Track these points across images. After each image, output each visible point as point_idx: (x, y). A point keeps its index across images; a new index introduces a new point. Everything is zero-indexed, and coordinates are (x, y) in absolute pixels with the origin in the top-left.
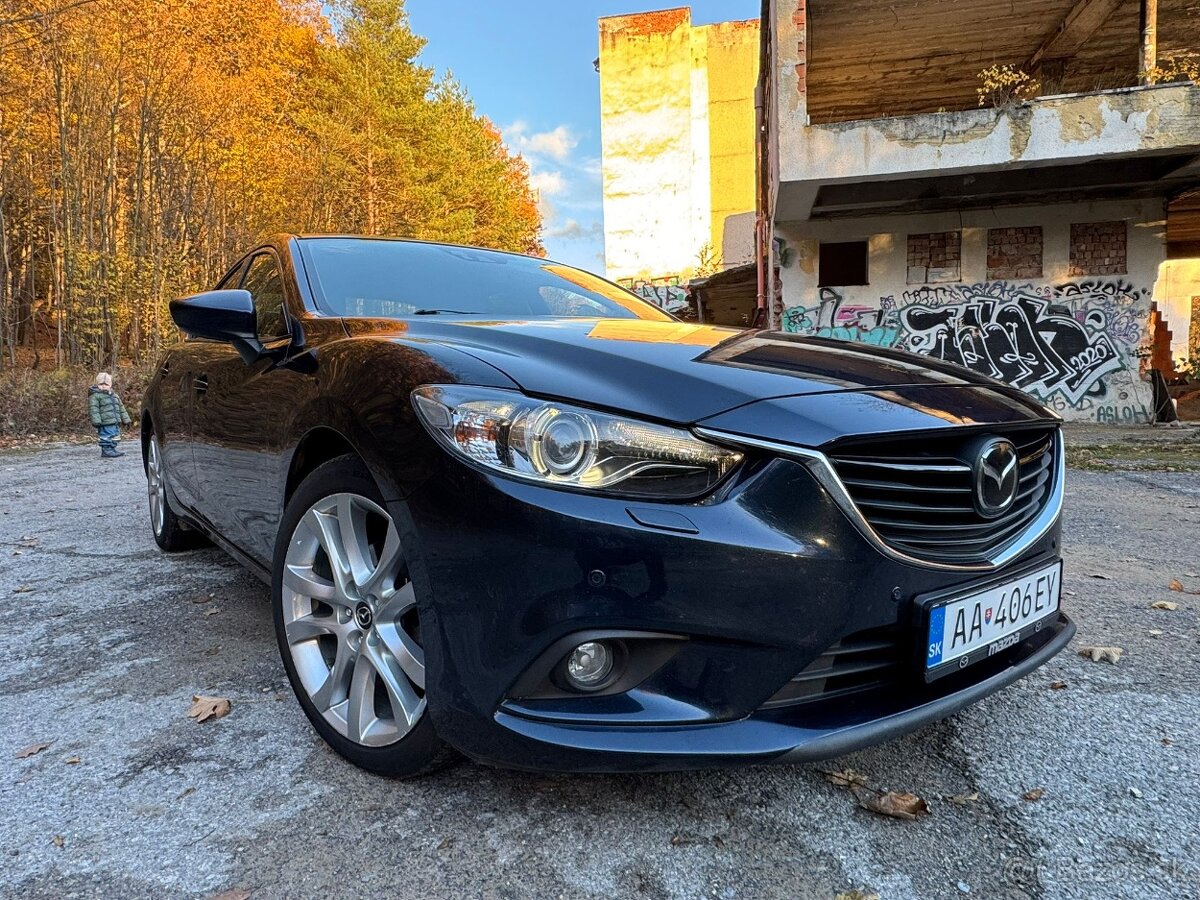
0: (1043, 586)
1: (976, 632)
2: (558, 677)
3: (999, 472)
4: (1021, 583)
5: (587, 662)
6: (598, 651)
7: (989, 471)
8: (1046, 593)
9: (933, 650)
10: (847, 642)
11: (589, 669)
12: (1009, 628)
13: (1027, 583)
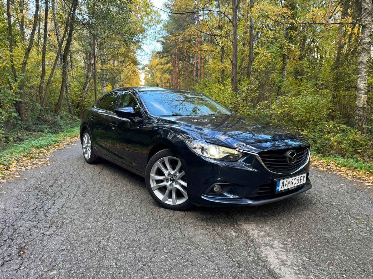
0: (302, 178)
1: (286, 186)
2: (212, 190)
3: (292, 156)
4: (297, 177)
5: (216, 188)
6: (218, 186)
7: (290, 156)
8: (303, 179)
9: (277, 188)
10: (262, 186)
11: (217, 189)
12: (294, 186)
13: (298, 177)
